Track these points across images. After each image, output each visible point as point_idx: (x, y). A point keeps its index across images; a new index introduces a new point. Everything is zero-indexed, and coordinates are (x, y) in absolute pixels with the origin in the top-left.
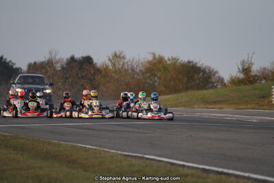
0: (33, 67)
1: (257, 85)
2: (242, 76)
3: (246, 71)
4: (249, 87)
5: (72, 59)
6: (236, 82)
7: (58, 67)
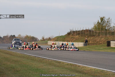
0: (4, 37)
1: (45, 41)
2: (42, 39)
3: (43, 38)
4: (43, 41)
5: (11, 35)
6: (41, 40)
7: (9, 37)
